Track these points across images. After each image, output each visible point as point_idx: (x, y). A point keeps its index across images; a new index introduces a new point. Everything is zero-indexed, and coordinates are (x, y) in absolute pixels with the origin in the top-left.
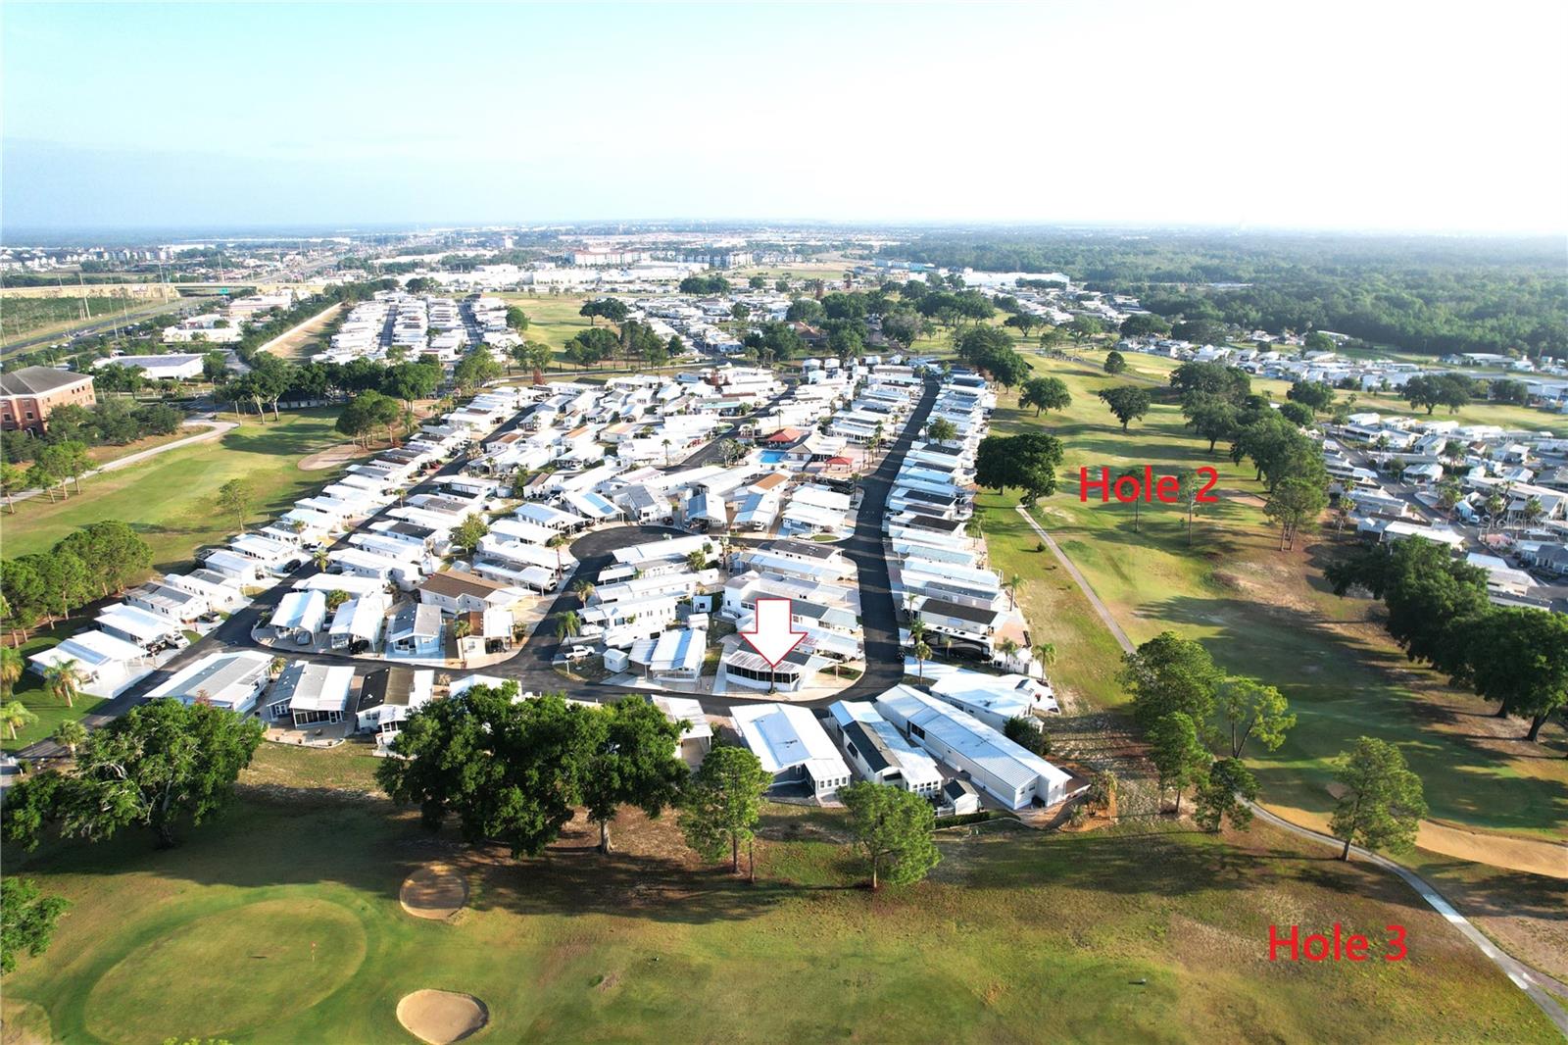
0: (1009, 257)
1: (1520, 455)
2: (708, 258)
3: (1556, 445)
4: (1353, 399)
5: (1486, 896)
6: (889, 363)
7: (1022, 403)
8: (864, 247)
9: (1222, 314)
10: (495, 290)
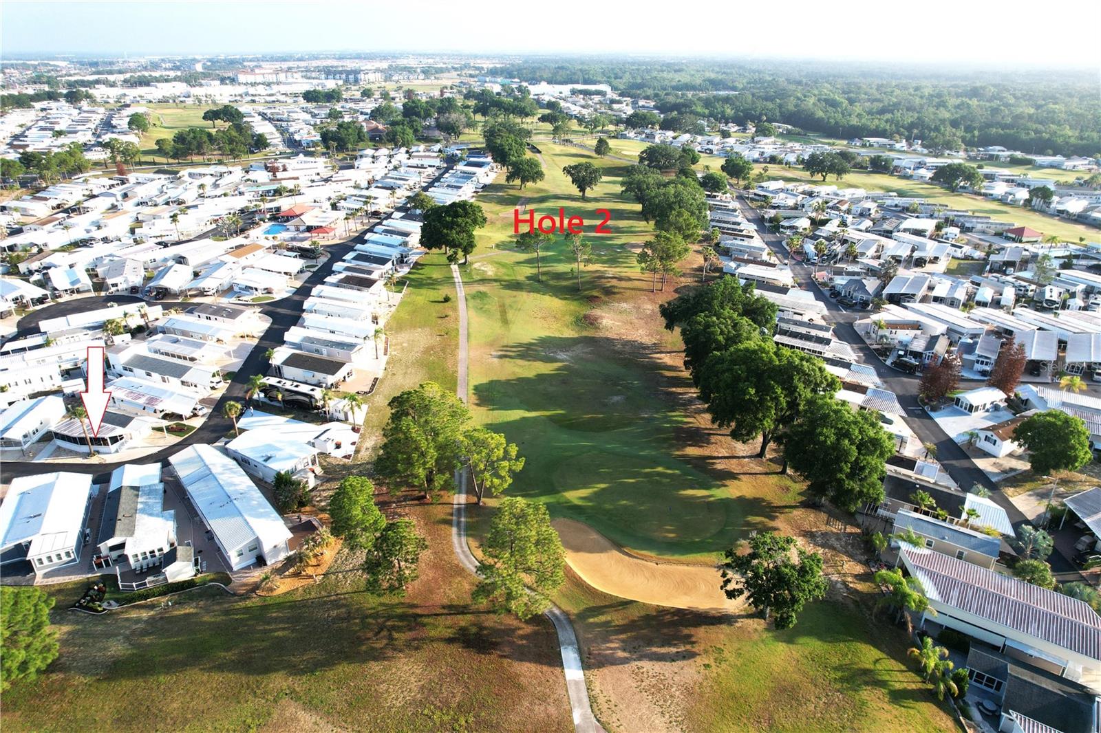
0: (575, 74)
1: (869, 210)
2: (344, 76)
3: (896, 202)
4: (766, 170)
5: (623, 641)
6: (429, 151)
7: (508, 179)
8: (477, 68)
9: (707, 112)
10: (150, 102)
